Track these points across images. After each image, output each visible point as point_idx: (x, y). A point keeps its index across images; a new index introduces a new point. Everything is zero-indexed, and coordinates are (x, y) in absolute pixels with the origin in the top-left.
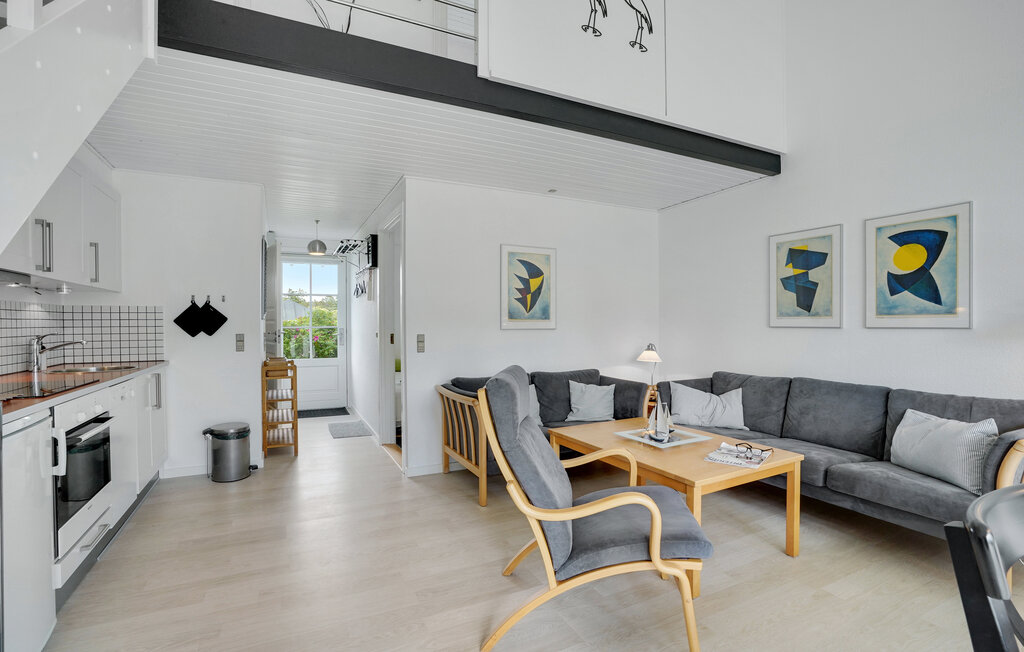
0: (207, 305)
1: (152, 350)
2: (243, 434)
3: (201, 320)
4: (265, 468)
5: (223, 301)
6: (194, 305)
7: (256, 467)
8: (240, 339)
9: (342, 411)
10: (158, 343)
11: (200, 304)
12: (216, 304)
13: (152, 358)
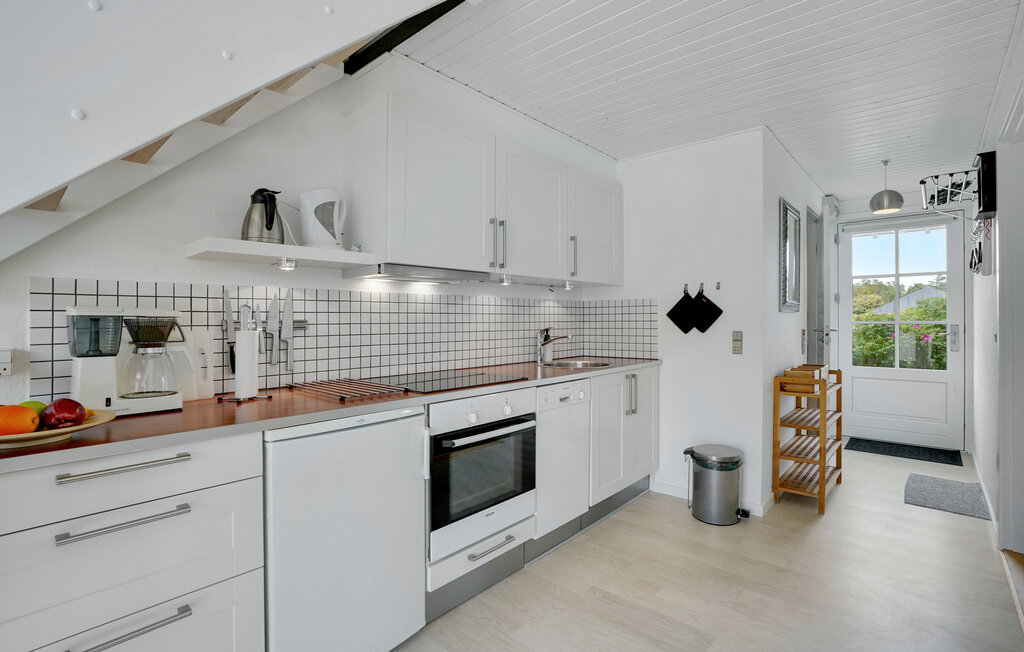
0: (700, 295)
1: (647, 347)
2: (731, 465)
3: (694, 313)
4: (765, 519)
5: (718, 288)
6: (687, 295)
7: (746, 514)
8: (738, 338)
9: (952, 457)
10: (653, 340)
11: (693, 294)
12: (711, 294)
13: (647, 356)
